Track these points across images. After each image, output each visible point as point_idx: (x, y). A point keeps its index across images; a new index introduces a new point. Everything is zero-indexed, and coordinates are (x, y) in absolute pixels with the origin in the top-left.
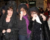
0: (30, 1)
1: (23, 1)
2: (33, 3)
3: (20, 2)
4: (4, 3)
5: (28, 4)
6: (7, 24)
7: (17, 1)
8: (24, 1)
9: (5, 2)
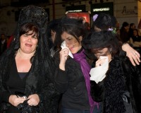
0: (94, 2)
1: (73, 5)
2: (105, 9)
3: (64, 6)
4: (13, 11)
5: (90, 12)
6: (22, 77)
7: (54, 4)
8: (75, 4)
9: (16, 9)
